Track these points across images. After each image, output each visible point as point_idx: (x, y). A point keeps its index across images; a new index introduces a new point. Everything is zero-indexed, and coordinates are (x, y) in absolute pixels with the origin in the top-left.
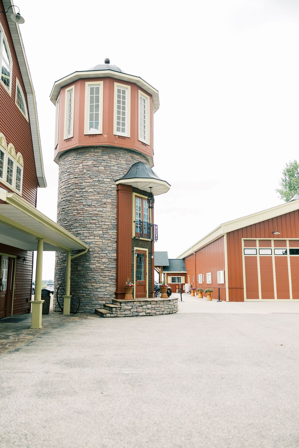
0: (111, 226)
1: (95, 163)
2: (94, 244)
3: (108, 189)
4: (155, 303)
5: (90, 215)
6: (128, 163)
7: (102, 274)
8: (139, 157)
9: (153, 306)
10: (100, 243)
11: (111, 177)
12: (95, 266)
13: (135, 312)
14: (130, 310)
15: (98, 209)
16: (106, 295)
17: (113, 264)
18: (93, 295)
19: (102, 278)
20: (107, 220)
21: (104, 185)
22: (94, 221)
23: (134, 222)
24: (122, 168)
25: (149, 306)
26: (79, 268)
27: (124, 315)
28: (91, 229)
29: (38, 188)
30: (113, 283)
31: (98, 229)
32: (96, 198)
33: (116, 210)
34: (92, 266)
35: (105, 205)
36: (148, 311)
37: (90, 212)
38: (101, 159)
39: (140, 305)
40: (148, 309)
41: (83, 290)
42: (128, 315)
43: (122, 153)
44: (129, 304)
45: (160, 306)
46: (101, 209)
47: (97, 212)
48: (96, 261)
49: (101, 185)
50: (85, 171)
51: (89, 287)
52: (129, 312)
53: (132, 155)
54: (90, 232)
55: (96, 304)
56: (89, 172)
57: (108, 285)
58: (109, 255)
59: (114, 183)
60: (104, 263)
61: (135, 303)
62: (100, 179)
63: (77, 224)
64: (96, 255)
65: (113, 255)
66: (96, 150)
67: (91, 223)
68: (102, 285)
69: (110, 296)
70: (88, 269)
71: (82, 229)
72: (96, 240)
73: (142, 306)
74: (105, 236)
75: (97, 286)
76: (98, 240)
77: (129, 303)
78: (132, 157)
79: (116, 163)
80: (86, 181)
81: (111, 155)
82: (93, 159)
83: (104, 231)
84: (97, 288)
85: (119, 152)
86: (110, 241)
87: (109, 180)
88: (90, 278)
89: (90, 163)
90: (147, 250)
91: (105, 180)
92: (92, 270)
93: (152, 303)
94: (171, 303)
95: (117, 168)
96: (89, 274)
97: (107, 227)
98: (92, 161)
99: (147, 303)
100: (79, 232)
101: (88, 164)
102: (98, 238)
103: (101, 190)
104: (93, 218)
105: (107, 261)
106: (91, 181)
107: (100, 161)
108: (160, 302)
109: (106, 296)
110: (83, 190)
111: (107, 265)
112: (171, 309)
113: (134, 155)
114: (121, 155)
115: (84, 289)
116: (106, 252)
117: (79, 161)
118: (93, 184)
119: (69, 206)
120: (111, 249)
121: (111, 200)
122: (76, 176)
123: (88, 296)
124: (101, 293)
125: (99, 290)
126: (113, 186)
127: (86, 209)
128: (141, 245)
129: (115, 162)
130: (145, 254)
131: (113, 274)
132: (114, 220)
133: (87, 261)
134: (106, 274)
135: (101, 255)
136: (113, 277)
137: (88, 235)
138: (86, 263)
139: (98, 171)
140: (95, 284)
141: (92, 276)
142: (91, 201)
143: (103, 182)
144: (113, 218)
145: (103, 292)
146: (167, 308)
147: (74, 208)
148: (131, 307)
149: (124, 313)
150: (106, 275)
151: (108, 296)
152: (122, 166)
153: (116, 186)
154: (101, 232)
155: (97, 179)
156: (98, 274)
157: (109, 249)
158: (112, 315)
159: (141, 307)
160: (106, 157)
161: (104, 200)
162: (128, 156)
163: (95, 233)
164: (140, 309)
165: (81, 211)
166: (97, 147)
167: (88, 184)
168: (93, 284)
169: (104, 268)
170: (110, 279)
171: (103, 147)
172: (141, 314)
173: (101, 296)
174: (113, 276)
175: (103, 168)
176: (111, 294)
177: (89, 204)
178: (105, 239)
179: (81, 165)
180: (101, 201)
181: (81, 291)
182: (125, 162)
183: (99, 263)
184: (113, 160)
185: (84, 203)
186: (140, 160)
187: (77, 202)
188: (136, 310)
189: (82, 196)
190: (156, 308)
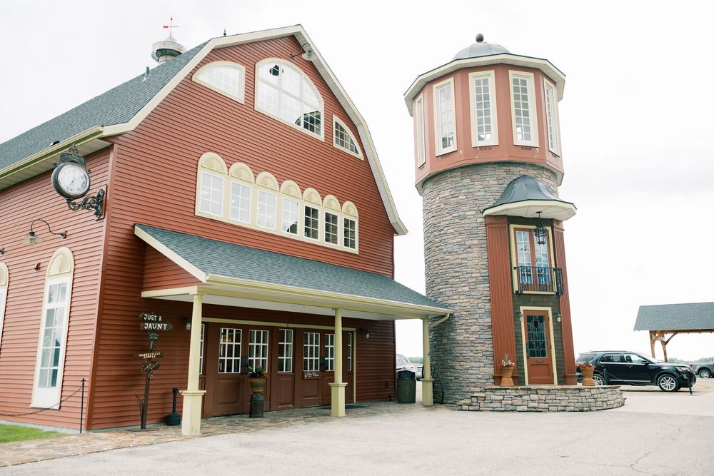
0: (481, 278)
1: (453, 193)
2: (460, 306)
3: (473, 225)
4: (547, 392)
5: (452, 266)
6: (501, 182)
7: (473, 348)
8: (521, 169)
9: (543, 397)
10: (466, 304)
11: (476, 208)
12: (462, 338)
13: (509, 405)
14: (500, 401)
15: (461, 257)
16: (480, 379)
17: (487, 333)
18: (462, 379)
19: (473, 354)
20: (474, 271)
21: (467, 221)
22: (457, 274)
23: (515, 268)
24: (491, 192)
25: (534, 397)
26: (445, 341)
27: (492, 409)
28: (454, 286)
29: (395, 237)
30: (490, 362)
31: (463, 285)
32: (458, 240)
33: (486, 254)
34: (458, 338)
35: (469, 250)
36: (531, 404)
37: (451, 262)
38: (461, 184)
39: (517, 394)
40: (532, 401)
41: (450, 372)
42: (497, 409)
43: (489, 170)
44: (498, 393)
45: (558, 398)
46: (465, 256)
47: (459, 261)
48: (463, 331)
49: (463, 222)
50: (442, 206)
51: (457, 367)
52: (499, 405)
53: (508, 168)
54: (453, 289)
55: (467, 392)
56: (447, 207)
57: (482, 364)
58: (480, 320)
59: (481, 215)
60: (474, 332)
61: (507, 391)
62: (461, 213)
63: (439, 280)
64: (463, 321)
65: (486, 320)
66: (454, 174)
67: (453, 277)
68: (473, 364)
69: (486, 381)
70: (454, 341)
71: (445, 286)
72: (461, 301)
73: (521, 396)
74: (473, 293)
75: (467, 365)
76: (465, 301)
77: (499, 391)
78: (507, 172)
79: (481, 187)
80: (444, 219)
81: (474, 177)
82: (451, 187)
83: (471, 287)
84: (467, 369)
85: (486, 169)
86: (480, 301)
87: (474, 212)
88: (457, 355)
89: (447, 193)
90: (549, 309)
91: (467, 213)
92: (459, 343)
93: (539, 392)
94: (582, 394)
95: (483, 193)
96: (456, 348)
97: (475, 280)
98: (449, 190)
99: (529, 392)
100: (441, 291)
101: (445, 195)
102: (464, 297)
103: (463, 229)
104: (456, 270)
105: (478, 330)
106: (450, 217)
107: (459, 188)
108: (557, 391)
109: (480, 381)
110: (442, 232)
111: (478, 336)
112: (587, 405)
113: (511, 168)
114: (489, 173)
115: (451, 370)
116: (476, 316)
117: (436, 193)
118: (453, 221)
119: (430, 255)
120: (483, 311)
121: (478, 241)
122: (434, 215)
123: (456, 381)
124: (472, 376)
125: (470, 371)
126: (479, 220)
127: (447, 257)
128: (534, 302)
129: (482, 185)
130: (546, 316)
131: (488, 347)
132: (484, 269)
133: (453, 330)
134: (478, 348)
135: (469, 321)
136: (488, 353)
137: (451, 293)
138: (452, 334)
139: (457, 203)
140: (465, 363)
141: (460, 352)
142: (451, 245)
143: (465, 217)
144: (483, 266)
145: (476, 374)
146: (576, 401)
147: (435, 258)
148: (502, 398)
149: (491, 405)
150: (478, 350)
151: (483, 381)
152: (491, 189)
153: (483, 220)
154: (467, 289)
155: (457, 215)
156: (467, 349)
157: (480, 312)
158: (471, 408)
159: (519, 398)
160: (466, 181)
161: (469, 243)
162: (501, 172)
163: (459, 290)
164: (517, 401)
165: (441, 262)
166: (454, 169)
167: (447, 222)
168: (461, 363)
169: (474, 339)
170: (485, 355)
171: (462, 167)
172: (519, 408)
173: (473, 380)
174: (488, 351)
175: (464, 197)
176: (487, 377)
177: (449, 250)
178: (473, 298)
179: (438, 198)
180: (465, 245)
181: (449, 373)
182: (496, 182)
183: (467, 333)
184: (476, 183)
185: (444, 250)
186: (522, 173)
187: (437, 249)
188: (510, 402)
189: (441, 241)
190: (547, 401)
